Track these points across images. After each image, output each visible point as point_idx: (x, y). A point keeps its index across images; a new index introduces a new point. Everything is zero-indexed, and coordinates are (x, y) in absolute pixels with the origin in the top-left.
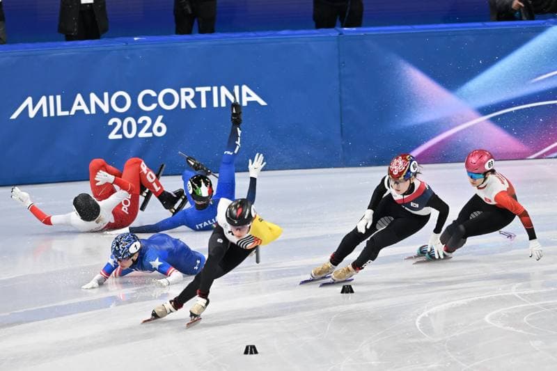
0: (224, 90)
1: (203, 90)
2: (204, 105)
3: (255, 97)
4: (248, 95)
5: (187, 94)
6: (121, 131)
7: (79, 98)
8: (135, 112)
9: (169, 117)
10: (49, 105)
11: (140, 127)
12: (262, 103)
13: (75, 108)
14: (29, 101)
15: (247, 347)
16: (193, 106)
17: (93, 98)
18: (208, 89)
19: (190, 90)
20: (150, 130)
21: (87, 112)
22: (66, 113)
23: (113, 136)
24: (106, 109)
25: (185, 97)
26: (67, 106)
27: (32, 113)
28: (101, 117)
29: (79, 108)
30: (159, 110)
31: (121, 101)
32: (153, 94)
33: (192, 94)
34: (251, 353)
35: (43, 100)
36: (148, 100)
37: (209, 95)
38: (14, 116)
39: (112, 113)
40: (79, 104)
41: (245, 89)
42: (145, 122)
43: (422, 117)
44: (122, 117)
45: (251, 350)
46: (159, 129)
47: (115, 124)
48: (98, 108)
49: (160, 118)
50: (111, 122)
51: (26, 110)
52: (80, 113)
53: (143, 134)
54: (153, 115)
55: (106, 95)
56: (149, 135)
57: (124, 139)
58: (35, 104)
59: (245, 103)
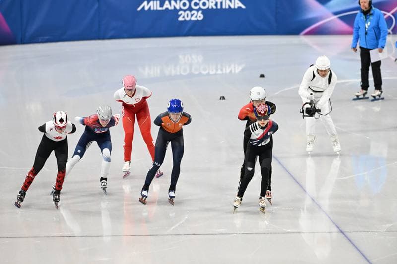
2: (219, 7)
6: (184, 17)
7: (167, 3)
8: (190, 9)
9: (204, 11)
11: (192, 15)
12: (243, 7)
14: (146, 3)
16: (214, 7)
17: (173, 3)
20: (196, 17)
23: (180, 19)
24: (178, 8)
26: (162, 5)
27: (147, 8)
28: (176, 11)
30: (200, 9)
31: (184, 5)
32: (198, 2)
35: (151, 3)
36: (196, 4)
38: (139, 9)
39: (181, 9)
40: (167, 5)
42: (194, 14)
43: (310, 15)
44: (185, 11)
46: (200, 17)
47: (181, 14)
48: (175, 8)
49: (200, 12)
50: (180, 13)
51: (144, 7)
52: (167, 9)
53: (193, 19)
54: (198, 11)
55: (178, 2)
56: (196, 19)
57: (185, 20)
58: (148, 3)
59: (236, 7)
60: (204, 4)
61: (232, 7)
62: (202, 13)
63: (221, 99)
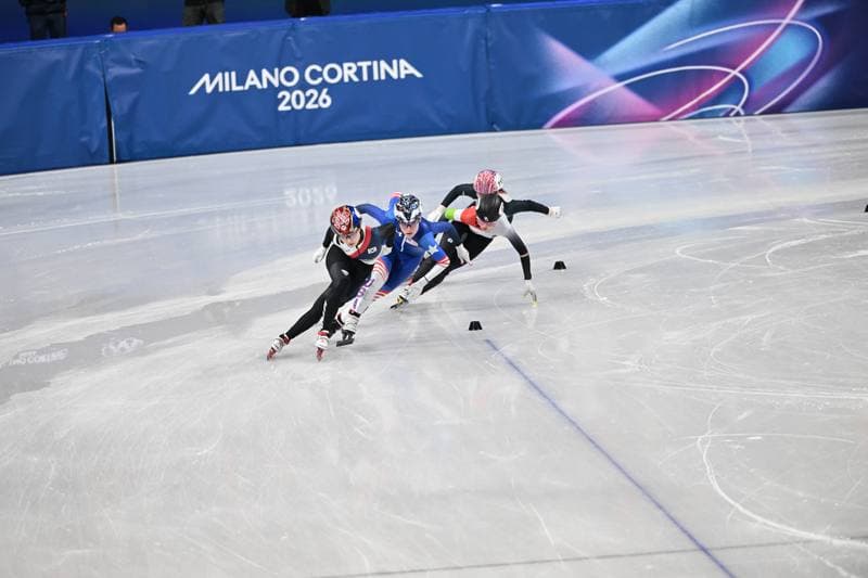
0: (384, 65)
1: (364, 65)
2: (365, 78)
3: (412, 70)
4: (406, 69)
5: (350, 68)
6: (289, 103)
7: (252, 74)
8: (303, 86)
9: (333, 90)
10: (226, 81)
11: (308, 99)
13: (249, 83)
14: (206, 77)
16: (355, 79)
17: (265, 73)
18: (369, 63)
19: (352, 65)
20: (316, 102)
21: (259, 86)
22: (240, 88)
23: (282, 107)
25: (347, 72)
26: (241, 81)
27: (209, 89)
28: (273, 90)
29: (252, 83)
30: (324, 84)
32: (318, 69)
33: (354, 69)
35: (219, 77)
36: (314, 75)
37: (370, 69)
40: (252, 79)
41: (403, 63)
43: (563, 85)
46: (325, 101)
49: (325, 90)
51: (204, 86)
52: (253, 87)
53: (310, 106)
54: (319, 88)
55: (276, 70)
56: (316, 106)
57: (293, 110)
58: (212, 80)
59: (403, 76)
60: (333, 73)
61: (394, 75)
62: (328, 93)
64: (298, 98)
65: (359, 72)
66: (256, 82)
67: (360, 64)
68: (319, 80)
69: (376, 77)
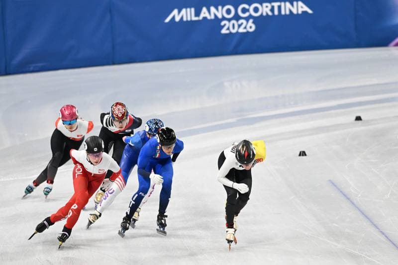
0: (288, 4)
1: (276, 4)
2: (276, 13)
3: (306, 9)
4: (302, 7)
5: (267, 7)
6: (228, 29)
7: (204, 10)
8: (237, 17)
9: (256, 20)
10: (187, 14)
11: (239, 26)
12: (310, 11)
13: (202, 16)
14: (175, 12)
15: (300, 152)
16: (270, 14)
17: (213, 9)
18: (278, 4)
19: (268, 4)
20: (245, 28)
21: (209, 18)
22: (197, 19)
23: (224, 31)
24: (220, 16)
25: (265, 9)
26: (197, 14)
27: (177, 19)
28: (217, 20)
29: (204, 15)
30: (250, 17)
31: (228, 12)
32: (246, 6)
33: (270, 7)
34: (303, 155)
35: (184, 11)
36: (244, 10)
37: (279, 7)
38: (167, 20)
39: (224, 18)
40: (204, 13)
41: (300, 4)
42: (242, 24)
44: (229, 20)
45: (303, 154)
46: (251, 27)
47: (225, 25)
48: (215, 16)
49: (251, 21)
50: (223, 23)
51: (174, 17)
52: (205, 18)
53: (241, 30)
54: (247, 19)
55: (220, 8)
56: (245, 31)
57: (231, 33)
58: (179, 12)
59: (300, 12)
60: (256, 10)
61: (295, 12)
62: (253, 22)
63: (300, 155)
64: (233, 25)
65: (272, 10)
66: (207, 15)
67: (273, 4)
68: (247, 14)
69: (283, 13)
